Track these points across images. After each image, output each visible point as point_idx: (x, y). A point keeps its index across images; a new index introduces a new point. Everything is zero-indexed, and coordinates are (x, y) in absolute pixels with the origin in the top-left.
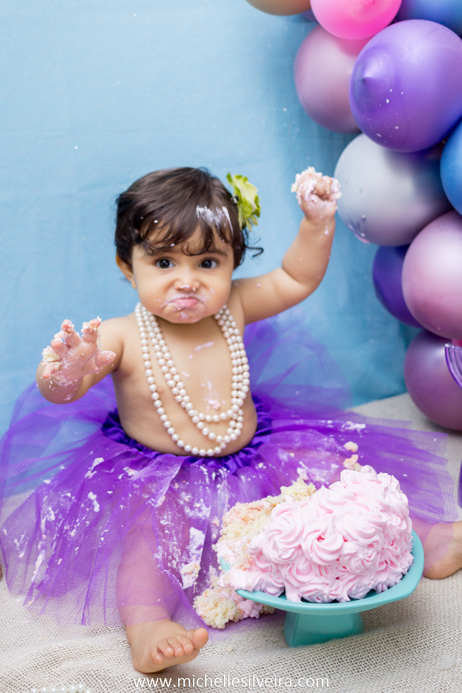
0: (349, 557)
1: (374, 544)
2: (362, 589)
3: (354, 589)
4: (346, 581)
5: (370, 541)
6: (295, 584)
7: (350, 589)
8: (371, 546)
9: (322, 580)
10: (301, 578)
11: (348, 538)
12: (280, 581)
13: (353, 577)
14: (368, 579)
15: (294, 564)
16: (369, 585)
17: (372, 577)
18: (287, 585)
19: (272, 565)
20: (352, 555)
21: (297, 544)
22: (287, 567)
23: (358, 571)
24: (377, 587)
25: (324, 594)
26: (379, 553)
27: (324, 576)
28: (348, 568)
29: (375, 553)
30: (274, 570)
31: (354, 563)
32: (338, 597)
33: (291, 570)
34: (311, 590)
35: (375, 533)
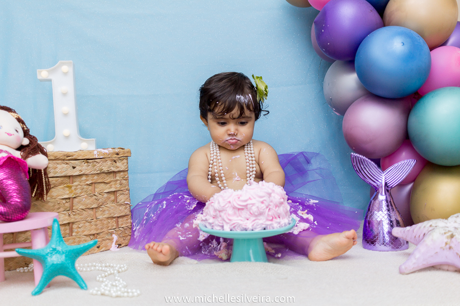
0: (251, 205)
1: (264, 201)
2: (259, 226)
4: (251, 221)
5: (262, 200)
6: (227, 221)
7: (253, 225)
8: (262, 202)
9: (240, 218)
10: (230, 218)
11: (252, 198)
12: (221, 222)
13: (254, 218)
14: (262, 221)
15: (226, 210)
16: (263, 224)
17: (264, 221)
18: (224, 223)
19: (218, 212)
20: (253, 204)
21: (228, 200)
22: (224, 212)
23: (256, 214)
24: (267, 227)
25: (240, 225)
26: (267, 207)
27: (241, 216)
28: (252, 212)
29: (265, 207)
30: (218, 215)
31: (254, 209)
32: (247, 227)
33: (225, 214)
34: (234, 224)
35: (264, 197)
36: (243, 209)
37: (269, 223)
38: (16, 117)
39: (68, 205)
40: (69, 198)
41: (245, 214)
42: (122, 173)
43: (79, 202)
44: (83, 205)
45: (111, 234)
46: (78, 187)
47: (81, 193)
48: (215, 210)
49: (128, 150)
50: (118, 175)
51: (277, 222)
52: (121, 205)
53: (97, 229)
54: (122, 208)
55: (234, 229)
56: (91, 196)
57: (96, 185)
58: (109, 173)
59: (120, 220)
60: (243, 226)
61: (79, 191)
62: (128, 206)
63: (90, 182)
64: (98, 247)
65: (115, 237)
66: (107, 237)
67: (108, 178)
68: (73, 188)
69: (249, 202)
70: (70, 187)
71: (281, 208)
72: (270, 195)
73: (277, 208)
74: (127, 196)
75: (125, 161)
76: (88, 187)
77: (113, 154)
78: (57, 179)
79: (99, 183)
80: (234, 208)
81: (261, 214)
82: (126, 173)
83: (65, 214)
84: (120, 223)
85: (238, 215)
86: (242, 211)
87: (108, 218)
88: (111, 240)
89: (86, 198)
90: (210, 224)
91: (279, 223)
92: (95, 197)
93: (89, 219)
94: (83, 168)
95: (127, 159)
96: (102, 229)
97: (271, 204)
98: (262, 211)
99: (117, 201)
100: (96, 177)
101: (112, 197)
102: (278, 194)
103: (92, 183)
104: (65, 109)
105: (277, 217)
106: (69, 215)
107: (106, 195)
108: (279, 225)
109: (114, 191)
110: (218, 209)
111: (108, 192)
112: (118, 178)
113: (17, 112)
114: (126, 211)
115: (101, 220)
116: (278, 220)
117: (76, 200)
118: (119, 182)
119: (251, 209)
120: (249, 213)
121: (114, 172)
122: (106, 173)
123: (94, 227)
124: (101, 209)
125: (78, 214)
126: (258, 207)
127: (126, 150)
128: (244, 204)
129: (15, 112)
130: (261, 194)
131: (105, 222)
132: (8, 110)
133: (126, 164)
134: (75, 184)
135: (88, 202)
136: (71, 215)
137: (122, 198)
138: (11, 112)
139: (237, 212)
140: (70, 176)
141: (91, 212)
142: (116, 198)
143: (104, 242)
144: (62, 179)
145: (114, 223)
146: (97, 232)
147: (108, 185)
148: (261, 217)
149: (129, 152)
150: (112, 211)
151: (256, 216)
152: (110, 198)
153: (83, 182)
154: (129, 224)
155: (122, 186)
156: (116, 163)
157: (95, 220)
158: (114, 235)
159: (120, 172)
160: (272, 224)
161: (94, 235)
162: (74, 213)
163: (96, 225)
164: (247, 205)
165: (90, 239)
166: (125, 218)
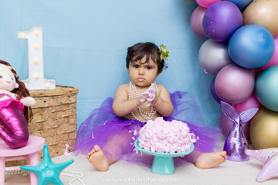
0: (169, 137)
1: (177, 135)
2: (172, 150)
3: (171, 149)
4: (168, 146)
5: (176, 134)
7: (169, 149)
8: (176, 136)
9: (161, 144)
10: (155, 144)
11: (170, 132)
12: (149, 145)
13: (171, 145)
14: (175, 147)
15: (153, 139)
16: (176, 149)
17: (176, 147)
18: (151, 146)
19: (148, 139)
20: (171, 137)
21: (155, 133)
22: (152, 140)
23: (172, 143)
24: (177, 151)
25: (162, 149)
26: (179, 139)
27: (162, 144)
28: (169, 141)
29: (178, 139)
30: (148, 141)
31: (171, 140)
32: (166, 150)
33: (153, 140)
34: (158, 147)
35: (177, 132)
36: (164, 139)
37: (179, 148)
38: (11, 69)
39: (40, 126)
40: (41, 122)
41: (165, 142)
42: (73, 104)
43: (47, 124)
44: (49, 126)
45: (65, 144)
46: (46, 115)
47: (48, 118)
48: (146, 138)
49: (77, 89)
50: (70, 105)
51: (184, 148)
52: (71, 125)
53: (57, 141)
54: (72, 127)
55: (157, 151)
56: (54, 120)
57: (57, 112)
58: (65, 104)
59: (70, 134)
60: (163, 150)
61: (47, 117)
62: (75, 125)
63: (54, 111)
64: (57, 153)
65: (67, 146)
66: (62, 146)
67: (64, 107)
68: (44, 115)
69: (168, 135)
70: (42, 115)
71: (187, 139)
72: (181, 131)
73: (184, 139)
74: (75, 119)
75: (75, 96)
76: (52, 114)
77: (68, 92)
78: (35, 109)
79: (59, 111)
80: (158, 138)
81: (175, 143)
82: (75, 104)
83: (38, 133)
84: (70, 136)
85: (161, 142)
86: (163, 140)
87: (63, 134)
88: (65, 148)
89: (51, 121)
90: (142, 145)
91: (185, 148)
92: (56, 120)
93: (52, 135)
94: (51, 102)
95: (76, 95)
96: (60, 141)
97: (181, 136)
98: (175, 141)
99: (69, 122)
100: (57, 108)
101: (66, 120)
102: (185, 130)
103: (55, 112)
104: (36, 59)
105: (184, 144)
106: (41, 133)
107: (63, 119)
108: (185, 150)
109: (68, 116)
110: (148, 137)
111: (64, 117)
112: (70, 107)
113: (11, 65)
114: (74, 128)
115: (59, 135)
116: (185, 146)
117: (45, 123)
118: (71, 110)
119: (169, 139)
120: (167, 141)
121: (68, 104)
122: (63, 105)
123: (55, 140)
124: (60, 128)
125: (46, 132)
126: (173, 139)
127: (76, 88)
128: (165, 136)
129: (9, 65)
130: (176, 130)
131: (62, 136)
132: (6, 63)
133: (75, 98)
134: (45, 112)
135: (52, 124)
136: (42, 133)
137: (72, 120)
138: (8, 65)
139: (160, 140)
140: (42, 108)
141: (54, 130)
142: (69, 120)
143: (61, 149)
144: (37, 110)
145: (67, 136)
146: (57, 143)
147: (64, 112)
148: (175, 145)
149: (78, 90)
150: (66, 129)
151: (172, 144)
152: (65, 120)
153: (49, 111)
154: (75, 137)
155: (72, 113)
156: (70, 97)
157: (56, 135)
158: (66, 144)
159: (72, 103)
160: (181, 149)
161: (55, 145)
162: (44, 132)
163: (56, 139)
164: (167, 137)
165: (52, 148)
166: (73, 133)
